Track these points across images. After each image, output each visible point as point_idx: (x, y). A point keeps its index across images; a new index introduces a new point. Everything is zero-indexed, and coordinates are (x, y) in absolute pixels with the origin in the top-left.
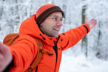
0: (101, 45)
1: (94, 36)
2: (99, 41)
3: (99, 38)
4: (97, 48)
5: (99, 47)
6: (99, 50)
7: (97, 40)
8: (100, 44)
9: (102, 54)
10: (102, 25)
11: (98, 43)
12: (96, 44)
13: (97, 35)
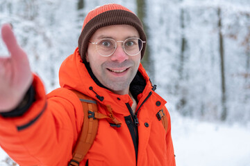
0: (187, 77)
1: (168, 50)
2: (182, 64)
3: (182, 58)
4: (177, 87)
5: (183, 84)
6: (185, 91)
7: (178, 63)
8: (184, 75)
9: (191, 102)
10: (189, 19)
11: (180, 70)
12: (175, 74)
13: (176, 49)
